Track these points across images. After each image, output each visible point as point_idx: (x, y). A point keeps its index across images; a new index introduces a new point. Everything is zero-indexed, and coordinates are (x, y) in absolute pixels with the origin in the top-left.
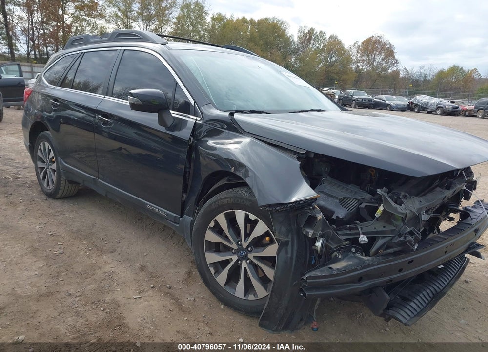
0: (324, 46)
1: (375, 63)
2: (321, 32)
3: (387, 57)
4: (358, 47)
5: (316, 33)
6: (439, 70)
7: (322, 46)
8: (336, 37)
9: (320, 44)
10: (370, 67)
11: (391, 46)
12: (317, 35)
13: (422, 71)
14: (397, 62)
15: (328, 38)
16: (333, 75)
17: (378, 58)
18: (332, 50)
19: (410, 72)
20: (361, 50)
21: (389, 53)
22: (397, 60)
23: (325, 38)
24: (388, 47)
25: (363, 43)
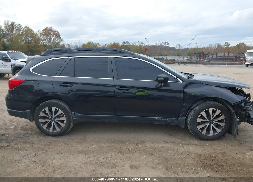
0: (23, 32)
1: (51, 41)
2: (19, 24)
3: (57, 38)
4: (41, 33)
5: (16, 25)
6: (83, 44)
7: (21, 31)
8: (29, 27)
9: (20, 31)
10: (49, 43)
11: (58, 32)
12: (17, 26)
13: (76, 45)
14: (62, 40)
15: (24, 28)
16: (32, 48)
17: (53, 39)
18: (28, 34)
19: (70, 45)
20: (42, 34)
21: (58, 36)
22: (62, 39)
23: (22, 28)
24: (56, 33)
25: (43, 30)
